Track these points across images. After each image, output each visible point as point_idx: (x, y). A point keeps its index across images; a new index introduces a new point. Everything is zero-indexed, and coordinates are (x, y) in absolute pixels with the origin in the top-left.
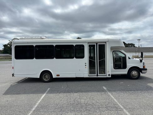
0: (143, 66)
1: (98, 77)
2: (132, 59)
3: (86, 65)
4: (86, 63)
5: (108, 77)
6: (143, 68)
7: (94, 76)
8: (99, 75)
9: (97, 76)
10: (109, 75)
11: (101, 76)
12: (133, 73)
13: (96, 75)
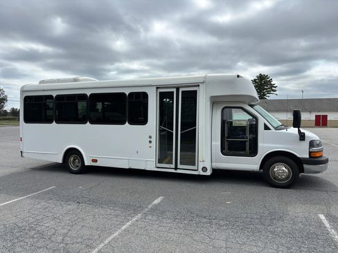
0: (310, 153)
1: (179, 171)
2: (273, 130)
3: (150, 142)
4: (150, 137)
5: (202, 173)
6: (308, 157)
7: (168, 168)
8: (179, 166)
9: (176, 168)
10: (204, 169)
11: (184, 169)
12: (276, 169)
13: (173, 166)
